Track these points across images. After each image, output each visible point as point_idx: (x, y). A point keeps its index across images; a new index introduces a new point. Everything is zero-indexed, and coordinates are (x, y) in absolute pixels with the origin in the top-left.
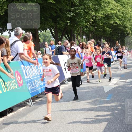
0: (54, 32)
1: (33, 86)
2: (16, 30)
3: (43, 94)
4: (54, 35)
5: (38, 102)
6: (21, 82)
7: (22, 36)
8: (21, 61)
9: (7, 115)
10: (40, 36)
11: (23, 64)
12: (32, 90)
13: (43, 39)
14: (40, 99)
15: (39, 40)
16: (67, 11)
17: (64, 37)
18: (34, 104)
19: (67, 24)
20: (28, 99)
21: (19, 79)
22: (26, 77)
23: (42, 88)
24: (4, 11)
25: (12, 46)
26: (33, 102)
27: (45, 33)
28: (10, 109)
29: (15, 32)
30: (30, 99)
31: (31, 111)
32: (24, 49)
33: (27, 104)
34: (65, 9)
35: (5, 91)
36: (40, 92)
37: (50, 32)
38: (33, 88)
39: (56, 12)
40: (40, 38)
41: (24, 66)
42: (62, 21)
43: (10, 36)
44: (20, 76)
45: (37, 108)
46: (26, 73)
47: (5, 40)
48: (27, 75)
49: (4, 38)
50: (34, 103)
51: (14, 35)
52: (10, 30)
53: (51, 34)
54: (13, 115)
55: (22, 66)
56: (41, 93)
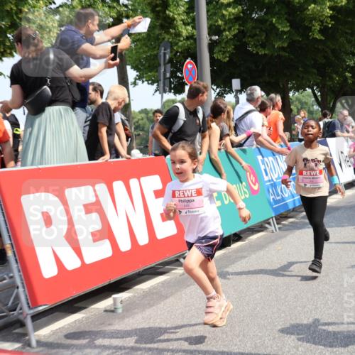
0: (319, 94)
1: (278, 196)
2: (249, 92)
3: (296, 211)
4: (320, 99)
5: (288, 225)
6: (256, 188)
7: (259, 103)
8: (258, 148)
9: (230, 246)
10: (293, 102)
11: (261, 154)
12: (276, 202)
13: (298, 108)
14: (291, 220)
15: (291, 110)
16: (348, 54)
17: (338, 105)
18: (279, 228)
19: (346, 79)
20: (269, 219)
21: (252, 181)
22: (266, 179)
23: (294, 200)
24: (228, 55)
25: (242, 122)
26: (278, 224)
27: (301, 97)
28: (235, 235)
29: (247, 95)
30: (272, 218)
31: (273, 241)
32: (263, 126)
33: (266, 228)
34: (342, 49)
35: (226, 202)
36: (291, 207)
37: (312, 94)
38: (278, 198)
39: (325, 57)
40: (292, 107)
41: (263, 157)
42: (337, 73)
43: (237, 102)
44: (254, 176)
45: (285, 236)
46: (265, 171)
47: (226, 107)
48: (267, 175)
49: (223, 104)
50: (279, 226)
51: (245, 101)
52: (237, 91)
53: (313, 99)
54: (241, 246)
55: (260, 157)
56: (294, 209)
